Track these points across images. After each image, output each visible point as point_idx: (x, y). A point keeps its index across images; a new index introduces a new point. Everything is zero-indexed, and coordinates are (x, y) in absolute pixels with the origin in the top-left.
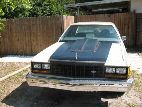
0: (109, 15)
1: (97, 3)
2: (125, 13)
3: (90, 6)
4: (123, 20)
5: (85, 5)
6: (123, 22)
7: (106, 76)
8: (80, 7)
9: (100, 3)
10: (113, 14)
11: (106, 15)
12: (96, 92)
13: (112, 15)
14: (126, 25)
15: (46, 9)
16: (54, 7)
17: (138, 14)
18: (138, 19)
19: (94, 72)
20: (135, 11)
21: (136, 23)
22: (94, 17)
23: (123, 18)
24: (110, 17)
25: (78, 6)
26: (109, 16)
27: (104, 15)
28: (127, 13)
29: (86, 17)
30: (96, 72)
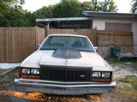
0: (75, 30)
1: (65, 20)
2: (88, 29)
3: (59, 22)
5: (55, 20)
7: (93, 80)
8: (50, 22)
9: (67, 20)
10: (79, 29)
11: (72, 29)
12: (82, 95)
13: (77, 30)
15: (14, 23)
16: (22, 21)
17: (98, 30)
18: (99, 34)
19: (83, 76)
20: (96, 28)
21: (97, 38)
22: (62, 31)
23: (87, 33)
24: (75, 32)
25: (48, 20)
26: (75, 31)
27: (71, 29)
28: (90, 29)
29: (55, 30)
30: (84, 76)
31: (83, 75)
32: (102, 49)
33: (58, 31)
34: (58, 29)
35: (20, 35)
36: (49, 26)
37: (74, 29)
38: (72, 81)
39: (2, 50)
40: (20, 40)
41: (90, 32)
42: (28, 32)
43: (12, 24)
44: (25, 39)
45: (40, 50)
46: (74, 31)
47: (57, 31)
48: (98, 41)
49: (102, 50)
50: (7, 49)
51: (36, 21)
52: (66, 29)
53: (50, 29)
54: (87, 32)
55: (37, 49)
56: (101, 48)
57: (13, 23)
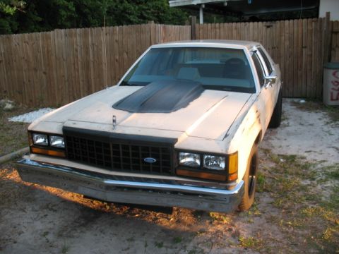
0: (268, 24)
2: (305, 20)
3: (226, 4)
4: (300, 36)
5: (215, 0)
6: (299, 40)
8: (204, 6)
10: (278, 22)
11: (260, 23)
13: (274, 25)
14: (305, 47)
15: (147, 10)
18: (336, 33)
19: (152, 161)
20: (328, 14)
21: (331, 44)
22: (234, 27)
23: (300, 31)
24: (269, 29)
25: (199, 2)
26: (268, 27)
27: (256, 23)
28: (310, 20)
29: (215, 28)
30: (155, 160)
31: (152, 157)
32: (337, 77)
33: (222, 30)
34: (222, 24)
35: (116, 44)
36: (204, 15)
37: (265, 23)
38: (127, 169)
39: (83, 81)
40: (117, 57)
41: (310, 28)
42: (134, 36)
43: (142, 14)
44: (127, 53)
45: (122, 85)
46: (265, 28)
47: (220, 28)
48: (333, 52)
49: (336, 80)
50: (92, 78)
51: (171, 5)
52: (243, 24)
53: (205, 24)
54: (300, 29)
55: (116, 84)
56: (334, 74)
57: (143, 12)
